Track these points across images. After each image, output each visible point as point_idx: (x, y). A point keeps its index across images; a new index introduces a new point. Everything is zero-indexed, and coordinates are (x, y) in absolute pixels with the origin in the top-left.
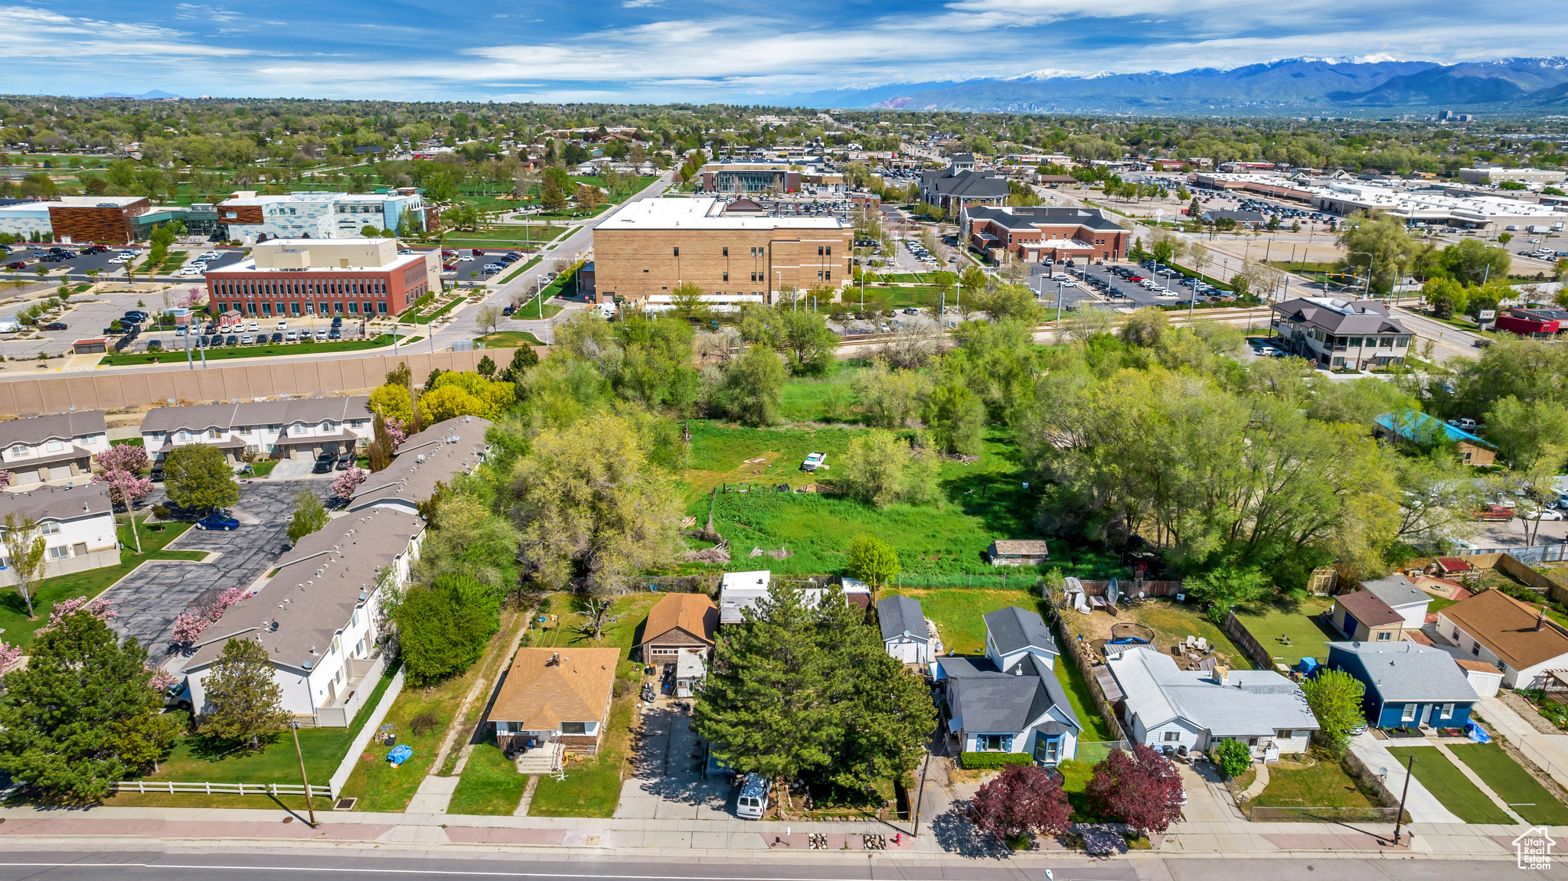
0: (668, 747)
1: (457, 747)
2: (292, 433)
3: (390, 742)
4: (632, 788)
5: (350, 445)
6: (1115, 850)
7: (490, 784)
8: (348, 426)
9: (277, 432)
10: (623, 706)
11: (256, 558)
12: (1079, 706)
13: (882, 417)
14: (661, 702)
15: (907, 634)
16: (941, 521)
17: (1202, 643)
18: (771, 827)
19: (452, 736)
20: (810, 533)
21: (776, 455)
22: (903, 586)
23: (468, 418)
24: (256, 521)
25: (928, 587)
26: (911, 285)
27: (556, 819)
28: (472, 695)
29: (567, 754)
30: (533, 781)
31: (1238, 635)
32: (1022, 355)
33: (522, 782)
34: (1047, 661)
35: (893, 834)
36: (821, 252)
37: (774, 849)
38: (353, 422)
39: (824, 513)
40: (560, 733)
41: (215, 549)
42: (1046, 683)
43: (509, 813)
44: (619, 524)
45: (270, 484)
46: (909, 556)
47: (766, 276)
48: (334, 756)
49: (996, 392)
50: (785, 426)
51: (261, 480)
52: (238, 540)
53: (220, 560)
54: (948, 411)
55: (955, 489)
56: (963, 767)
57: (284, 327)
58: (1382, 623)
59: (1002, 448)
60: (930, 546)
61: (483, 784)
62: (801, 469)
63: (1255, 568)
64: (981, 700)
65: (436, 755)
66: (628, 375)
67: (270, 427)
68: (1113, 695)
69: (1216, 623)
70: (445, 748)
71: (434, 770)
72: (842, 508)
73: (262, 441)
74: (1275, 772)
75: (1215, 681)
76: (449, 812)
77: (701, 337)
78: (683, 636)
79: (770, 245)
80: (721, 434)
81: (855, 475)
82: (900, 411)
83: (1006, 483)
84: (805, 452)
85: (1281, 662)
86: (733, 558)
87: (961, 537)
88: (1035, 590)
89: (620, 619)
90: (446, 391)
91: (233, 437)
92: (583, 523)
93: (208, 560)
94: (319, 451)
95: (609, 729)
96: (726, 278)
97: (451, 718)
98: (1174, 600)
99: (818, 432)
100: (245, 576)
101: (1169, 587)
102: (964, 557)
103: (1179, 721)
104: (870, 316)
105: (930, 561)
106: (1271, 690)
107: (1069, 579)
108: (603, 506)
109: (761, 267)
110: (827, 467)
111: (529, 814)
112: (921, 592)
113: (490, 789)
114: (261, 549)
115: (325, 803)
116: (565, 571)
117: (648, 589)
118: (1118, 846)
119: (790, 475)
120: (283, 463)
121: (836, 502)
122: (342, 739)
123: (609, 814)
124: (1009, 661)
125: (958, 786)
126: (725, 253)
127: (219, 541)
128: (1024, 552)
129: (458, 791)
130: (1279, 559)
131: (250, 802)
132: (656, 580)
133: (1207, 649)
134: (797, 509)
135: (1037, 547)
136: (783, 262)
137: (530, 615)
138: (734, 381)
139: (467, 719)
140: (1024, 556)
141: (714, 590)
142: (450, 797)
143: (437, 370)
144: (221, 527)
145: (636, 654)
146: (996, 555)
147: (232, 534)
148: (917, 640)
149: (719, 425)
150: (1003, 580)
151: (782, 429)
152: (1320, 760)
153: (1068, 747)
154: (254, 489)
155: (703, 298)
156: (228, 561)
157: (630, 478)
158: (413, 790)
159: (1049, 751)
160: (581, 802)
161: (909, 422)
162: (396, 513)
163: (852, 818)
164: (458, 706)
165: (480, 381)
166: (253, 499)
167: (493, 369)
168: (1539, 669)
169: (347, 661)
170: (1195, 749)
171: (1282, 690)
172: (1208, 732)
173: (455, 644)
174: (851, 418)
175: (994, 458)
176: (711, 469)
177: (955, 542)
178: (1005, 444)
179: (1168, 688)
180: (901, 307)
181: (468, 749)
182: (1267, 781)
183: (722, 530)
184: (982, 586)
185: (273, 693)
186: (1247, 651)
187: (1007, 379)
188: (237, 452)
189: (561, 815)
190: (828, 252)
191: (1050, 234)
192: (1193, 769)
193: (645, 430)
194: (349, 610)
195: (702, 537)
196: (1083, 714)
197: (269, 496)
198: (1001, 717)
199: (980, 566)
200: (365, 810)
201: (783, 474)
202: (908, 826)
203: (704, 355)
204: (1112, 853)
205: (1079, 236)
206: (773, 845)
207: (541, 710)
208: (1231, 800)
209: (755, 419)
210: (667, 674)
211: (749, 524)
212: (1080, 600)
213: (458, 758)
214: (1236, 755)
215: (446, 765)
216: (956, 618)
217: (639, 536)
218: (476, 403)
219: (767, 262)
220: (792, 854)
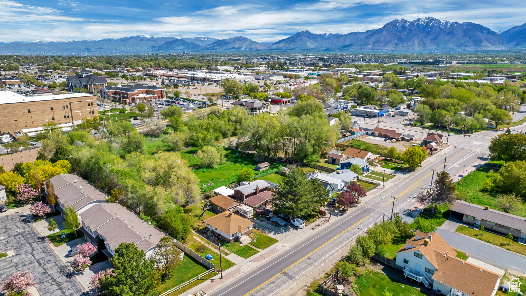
1: (218, 249)
4: (271, 236)
6: (357, 205)
7: (242, 250)
13: (175, 148)
17: (318, 171)
18: (307, 227)
19: (212, 248)
24: (2, 238)
27: (270, 247)
28: (199, 239)
29: (249, 236)
30: (250, 245)
33: (248, 246)
36: (89, 105)
37: (314, 230)
40: (244, 232)
41: (5, 251)
43: (258, 252)
47: (70, 116)
48: (194, 266)
58: (341, 158)
61: (240, 251)
65: (217, 253)
69: (313, 168)
72: (205, 171)
75: (338, 173)
76: (246, 259)
78: (235, 203)
79: (70, 104)
83: (232, 155)
86: (201, 189)
88: (277, 172)
93: (11, 254)
96: (53, 119)
97: (203, 245)
98: (301, 166)
106: (347, 172)
107: (283, 168)
109: (68, 113)
111: (262, 250)
113: (244, 251)
114: (30, 243)
121: (201, 170)
122: (187, 262)
123: (277, 241)
126: (52, 109)
128: (265, 166)
131: (195, 284)
136: (76, 110)
139: (208, 244)
142: (239, 257)
146: (260, 168)
155: (60, 126)
158: (228, 261)
160: (268, 242)
161: (184, 148)
163: (317, 220)
168: (366, 158)
172: (346, 182)
179: (333, 177)
181: (222, 248)
190: (92, 104)
191: (140, 93)
200: (226, 269)
202: (327, 216)
205: (147, 92)
215: (223, 253)
219: (70, 111)
220: (318, 229)
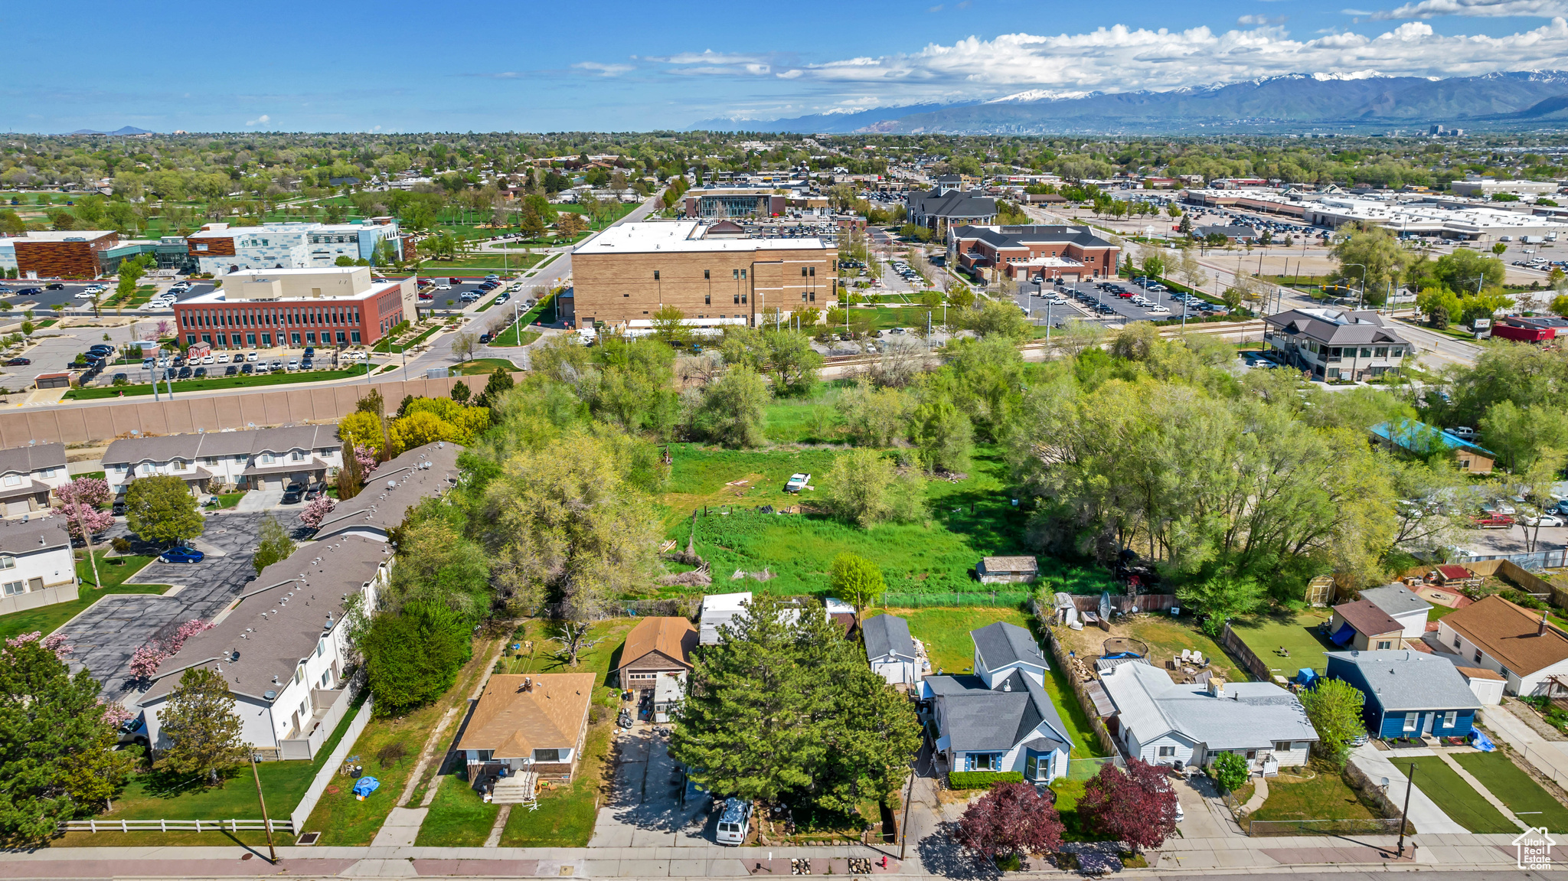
0: (646, 774)
1: (426, 778)
2: (259, 463)
3: (356, 774)
4: (606, 815)
5: (320, 474)
6: (1108, 868)
7: (460, 815)
8: (318, 455)
9: (244, 462)
10: (599, 733)
11: (220, 590)
12: (1071, 724)
13: (868, 437)
14: (637, 728)
15: (892, 652)
16: (928, 540)
17: (1197, 656)
18: (751, 853)
19: (421, 766)
20: (793, 554)
21: (759, 477)
22: (890, 605)
23: (441, 444)
24: (221, 553)
25: (915, 606)
26: (898, 306)
27: (529, 850)
28: (442, 726)
29: (540, 783)
30: (504, 811)
31: (1234, 648)
32: (1009, 371)
33: (494, 811)
34: (1037, 677)
35: (879, 857)
36: (804, 273)
37: (755, 875)
38: (323, 451)
39: (808, 534)
40: (532, 761)
41: (178, 582)
42: (1035, 698)
43: (479, 844)
44: (594, 545)
45: (237, 516)
46: (896, 575)
47: (749, 298)
48: (297, 789)
49: (983, 409)
50: (769, 447)
51: (227, 512)
52: (203, 573)
53: (183, 593)
54: (932, 427)
55: (941, 507)
56: (951, 787)
57: (255, 358)
58: (1381, 632)
59: (992, 465)
60: (917, 566)
61: (453, 815)
62: (785, 490)
63: (1251, 579)
64: (967, 717)
65: (404, 787)
66: (605, 397)
67: (238, 457)
68: (1106, 711)
69: (1212, 637)
70: (414, 779)
71: (402, 802)
72: (827, 529)
73: (228, 471)
74: (1273, 785)
75: (1211, 693)
76: (416, 844)
77: (681, 360)
78: (662, 660)
79: (752, 267)
80: (702, 457)
81: (838, 495)
82: (886, 429)
83: (994, 501)
84: (788, 474)
85: (1279, 674)
86: (714, 581)
87: (949, 555)
88: (1025, 607)
89: (596, 646)
90: (417, 416)
91: (199, 468)
92: (558, 544)
93: (170, 593)
94: (288, 481)
95: (584, 757)
96: (708, 301)
97: (421, 748)
98: (1167, 614)
99: (802, 453)
100: (209, 608)
101: (1163, 601)
102: (952, 574)
103: (1174, 735)
104: (856, 337)
105: (917, 580)
106: (1268, 701)
107: (1060, 595)
108: (579, 528)
109: (744, 290)
110: (811, 488)
111: (500, 845)
112: (908, 611)
113: (460, 820)
114: (226, 581)
115: (287, 838)
116: (539, 595)
117: (626, 614)
118: (1111, 865)
119: (773, 497)
120: (251, 494)
121: (821, 522)
122: (306, 771)
123: (584, 844)
124: (999, 677)
125: (947, 807)
126: (707, 276)
127: (182, 574)
128: (1014, 569)
129: (427, 823)
130: (1275, 569)
131: (207, 839)
132: (634, 604)
133: (1202, 662)
134: (780, 531)
135: (1025, 563)
136: (766, 284)
137: (503, 642)
138: (715, 402)
139: (437, 750)
140: (1013, 573)
141: (694, 613)
142: (418, 829)
143: (410, 397)
144: (185, 560)
145: (612, 679)
146: (985, 573)
147: (196, 567)
148: (904, 659)
149: (699, 447)
150: (993, 597)
151: (765, 451)
152: (1320, 772)
153: (1060, 765)
154: (220, 521)
155: (685, 322)
156: (191, 594)
157: (607, 500)
158: (380, 822)
159: (1040, 769)
160: (555, 831)
161: (895, 441)
162: (365, 540)
163: (837, 842)
164: (427, 736)
165: (454, 407)
166: (219, 531)
167: (468, 394)
168: (1542, 675)
169: (312, 692)
170: (1191, 763)
171: (1280, 701)
172: (1204, 745)
173: (425, 672)
174: (835, 439)
175: (983, 476)
176: (692, 492)
177: (943, 560)
178: (994, 461)
179: (1162, 702)
180: (886, 327)
181: (438, 780)
182: (1266, 796)
183: (703, 553)
184: (971, 604)
185: (234, 725)
186: (1244, 664)
187: (994, 396)
188: (203, 483)
189: (533, 845)
190: (812, 273)
191: (1038, 251)
192: (1188, 784)
193: (623, 452)
194: (314, 638)
195: (683, 561)
196: (1075, 731)
197: (236, 527)
198: (990, 734)
199: (968, 584)
200: (328, 845)
201: (766, 496)
202: (894, 849)
203: (685, 378)
204: (1105, 873)
205: (1068, 254)
206: (754, 871)
207: (513, 737)
208: (1229, 816)
209: (736, 440)
210: (645, 699)
211: (731, 546)
212: (1072, 615)
213: (427, 789)
214: (1233, 768)
215: (414, 796)
216: (944, 636)
217: (616, 558)
218: (449, 428)
219: (749, 284)
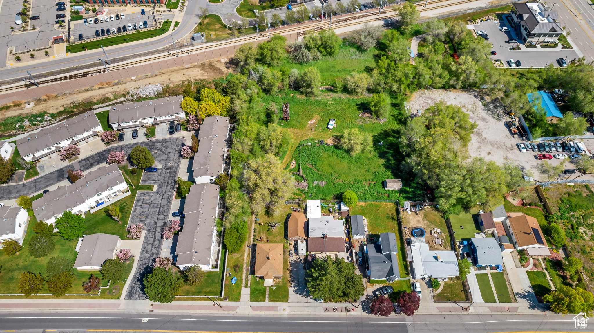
0: (298, 275)
1: (247, 277)
2: (158, 119)
4: (291, 290)
5: (178, 120)
6: (402, 312)
8: (176, 115)
9: (153, 119)
10: (285, 259)
11: (168, 188)
13: (354, 92)
14: (294, 257)
15: (359, 235)
18: (325, 305)
19: (244, 272)
20: (331, 169)
21: (318, 117)
23: (217, 117)
24: (161, 166)
27: (275, 303)
28: (246, 255)
29: (274, 280)
31: (450, 226)
33: (265, 289)
34: (396, 252)
35: (352, 307)
37: (325, 312)
38: (178, 113)
39: (335, 158)
41: (154, 183)
42: (393, 265)
43: (264, 301)
45: (157, 141)
46: (361, 183)
48: (218, 282)
51: (153, 139)
52: (159, 178)
53: (158, 189)
56: (371, 283)
58: (489, 228)
60: (367, 177)
61: (256, 290)
62: (327, 128)
64: (376, 270)
65: (242, 279)
67: (151, 117)
68: (410, 260)
69: (445, 219)
70: (244, 277)
71: (243, 285)
73: (149, 121)
74: (445, 284)
76: (250, 301)
78: (299, 237)
80: (299, 102)
83: (393, 137)
86: (308, 186)
87: (377, 171)
88: (397, 204)
93: (154, 189)
94: (168, 125)
97: (243, 264)
98: (435, 207)
105: (366, 185)
106: (450, 263)
107: (406, 201)
111: (269, 301)
112: (363, 204)
113: (258, 292)
114: (168, 183)
119: (324, 132)
120: (158, 128)
121: (338, 152)
122: (218, 275)
123: (287, 301)
127: (154, 178)
128: (395, 187)
129: (251, 293)
133: (439, 232)
134: (326, 155)
135: (399, 185)
137: (254, 217)
139: (247, 263)
142: (249, 295)
144: (152, 172)
145: (286, 236)
146: (386, 187)
147: (156, 175)
149: (298, 96)
151: (320, 98)
152: (457, 279)
154: (153, 145)
158: (240, 293)
160: (280, 297)
162: (210, 185)
163: (343, 302)
164: (243, 259)
166: (155, 151)
170: (427, 279)
171: (453, 263)
172: (431, 276)
175: (392, 118)
176: (297, 128)
177: (375, 174)
179: (424, 262)
181: (250, 277)
182: (442, 288)
183: (304, 170)
186: (451, 232)
188: (142, 126)
192: (426, 283)
197: (160, 149)
199: (381, 189)
200: (231, 301)
201: (321, 131)
202: (356, 304)
206: (325, 310)
207: (268, 273)
208: (432, 295)
210: (295, 246)
211: (312, 165)
212: (408, 210)
213: (248, 280)
215: (246, 283)
216: (372, 216)
220: (331, 314)
